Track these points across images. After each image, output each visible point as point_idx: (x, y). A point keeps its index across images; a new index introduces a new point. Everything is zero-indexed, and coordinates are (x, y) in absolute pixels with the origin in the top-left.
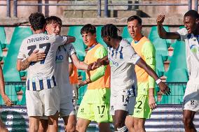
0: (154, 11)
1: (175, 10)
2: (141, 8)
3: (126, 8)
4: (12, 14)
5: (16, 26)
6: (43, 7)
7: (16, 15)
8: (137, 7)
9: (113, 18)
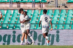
0: (69, 6)
3: (62, 5)
4: (34, 7)
5: (35, 10)
6: (41, 5)
7: (35, 7)
8: (65, 5)
9: (59, 8)
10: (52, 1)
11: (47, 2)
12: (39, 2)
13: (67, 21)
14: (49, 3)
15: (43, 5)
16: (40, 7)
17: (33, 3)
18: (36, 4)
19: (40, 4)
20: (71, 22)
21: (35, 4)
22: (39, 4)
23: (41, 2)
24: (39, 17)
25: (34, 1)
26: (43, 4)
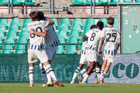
0: (75, 11)
1: (85, 11)
2: (69, 10)
3: (62, 10)
4: (11, 13)
5: (13, 18)
6: (25, 10)
7: (13, 13)
8: (67, 9)
9: (56, 15)
10: (43, 3)
11: (36, 4)
12: (21, 3)
13: (72, 39)
14: (38, 5)
15: (28, 10)
16: (23, 13)
17: (10, 6)
18: (16, 7)
19: (23, 7)
20: (78, 40)
21: (14, 8)
22: (21, 7)
23: (24, 3)
24: (20, 31)
25: (11, 2)
26: (28, 7)
